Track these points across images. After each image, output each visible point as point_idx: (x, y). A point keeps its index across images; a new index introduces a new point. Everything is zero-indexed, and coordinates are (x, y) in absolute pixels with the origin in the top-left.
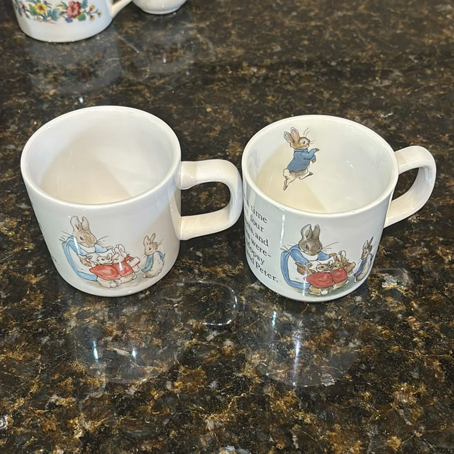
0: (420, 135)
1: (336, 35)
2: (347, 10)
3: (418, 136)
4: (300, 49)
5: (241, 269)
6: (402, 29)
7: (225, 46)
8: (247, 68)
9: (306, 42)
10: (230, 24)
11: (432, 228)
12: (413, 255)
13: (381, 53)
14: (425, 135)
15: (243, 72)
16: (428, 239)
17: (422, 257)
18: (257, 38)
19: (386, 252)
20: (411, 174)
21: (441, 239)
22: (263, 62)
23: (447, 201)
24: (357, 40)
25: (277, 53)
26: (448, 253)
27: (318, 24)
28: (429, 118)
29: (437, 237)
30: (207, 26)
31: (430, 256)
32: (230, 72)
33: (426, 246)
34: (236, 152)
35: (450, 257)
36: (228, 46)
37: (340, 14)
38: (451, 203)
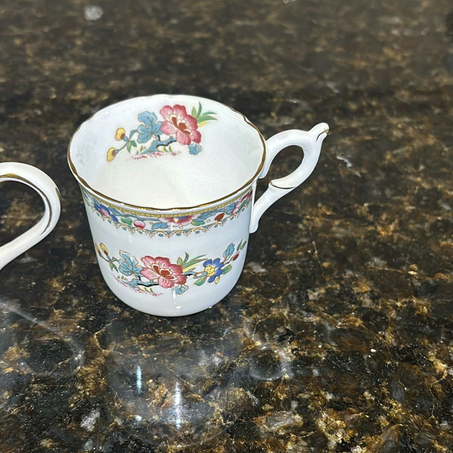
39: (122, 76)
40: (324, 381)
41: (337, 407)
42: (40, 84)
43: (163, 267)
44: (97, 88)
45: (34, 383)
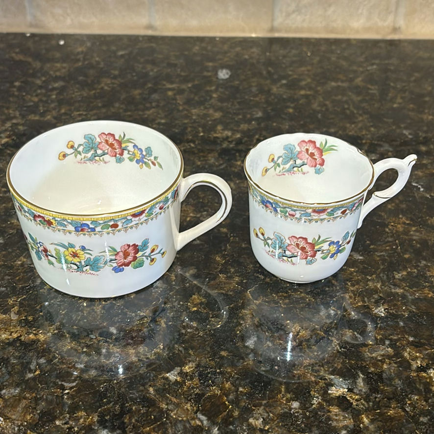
0: (404, 215)
1: (325, 105)
2: (342, 81)
3: (401, 216)
4: (284, 116)
5: (158, 353)
6: (399, 103)
7: (202, 108)
8: (221, 131)
9: (291, 110)
10: (213, 88)
11: (402, 324)
12: (374, 355)
13: (372, 126)
14: (409, 216)
15: (215, 135)
16: (395, 338)
17: (384, 359)
18: (239, 103)
19: (341, 349)
20: (386, 258)
21: (411, 339)
22: (239, 126)
23: (425, 293)
24: (348, 112)
25: (257, 119)
26: (417, 358)
27: (309, 93)
28: (417, 197)
29: (407, 337)
30: (189, 88)
31: (394, 359)
32: (202, 134)
33: (390, 346)
34: (187, 217)
35: (419, 362)
36: (206, 108)
37: (333, 84)
38: (430, 296)
39: (249, 121)
40: (407, 329)
41: (417, 345)
42: (190, 125)
43: (302, 244)
44: (232, 130)
45: (212, 318)
